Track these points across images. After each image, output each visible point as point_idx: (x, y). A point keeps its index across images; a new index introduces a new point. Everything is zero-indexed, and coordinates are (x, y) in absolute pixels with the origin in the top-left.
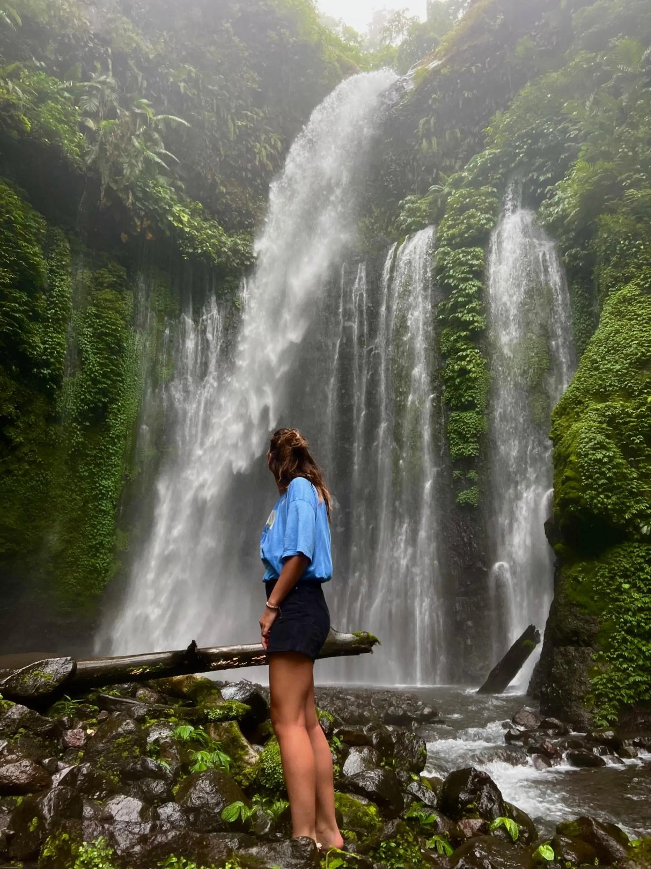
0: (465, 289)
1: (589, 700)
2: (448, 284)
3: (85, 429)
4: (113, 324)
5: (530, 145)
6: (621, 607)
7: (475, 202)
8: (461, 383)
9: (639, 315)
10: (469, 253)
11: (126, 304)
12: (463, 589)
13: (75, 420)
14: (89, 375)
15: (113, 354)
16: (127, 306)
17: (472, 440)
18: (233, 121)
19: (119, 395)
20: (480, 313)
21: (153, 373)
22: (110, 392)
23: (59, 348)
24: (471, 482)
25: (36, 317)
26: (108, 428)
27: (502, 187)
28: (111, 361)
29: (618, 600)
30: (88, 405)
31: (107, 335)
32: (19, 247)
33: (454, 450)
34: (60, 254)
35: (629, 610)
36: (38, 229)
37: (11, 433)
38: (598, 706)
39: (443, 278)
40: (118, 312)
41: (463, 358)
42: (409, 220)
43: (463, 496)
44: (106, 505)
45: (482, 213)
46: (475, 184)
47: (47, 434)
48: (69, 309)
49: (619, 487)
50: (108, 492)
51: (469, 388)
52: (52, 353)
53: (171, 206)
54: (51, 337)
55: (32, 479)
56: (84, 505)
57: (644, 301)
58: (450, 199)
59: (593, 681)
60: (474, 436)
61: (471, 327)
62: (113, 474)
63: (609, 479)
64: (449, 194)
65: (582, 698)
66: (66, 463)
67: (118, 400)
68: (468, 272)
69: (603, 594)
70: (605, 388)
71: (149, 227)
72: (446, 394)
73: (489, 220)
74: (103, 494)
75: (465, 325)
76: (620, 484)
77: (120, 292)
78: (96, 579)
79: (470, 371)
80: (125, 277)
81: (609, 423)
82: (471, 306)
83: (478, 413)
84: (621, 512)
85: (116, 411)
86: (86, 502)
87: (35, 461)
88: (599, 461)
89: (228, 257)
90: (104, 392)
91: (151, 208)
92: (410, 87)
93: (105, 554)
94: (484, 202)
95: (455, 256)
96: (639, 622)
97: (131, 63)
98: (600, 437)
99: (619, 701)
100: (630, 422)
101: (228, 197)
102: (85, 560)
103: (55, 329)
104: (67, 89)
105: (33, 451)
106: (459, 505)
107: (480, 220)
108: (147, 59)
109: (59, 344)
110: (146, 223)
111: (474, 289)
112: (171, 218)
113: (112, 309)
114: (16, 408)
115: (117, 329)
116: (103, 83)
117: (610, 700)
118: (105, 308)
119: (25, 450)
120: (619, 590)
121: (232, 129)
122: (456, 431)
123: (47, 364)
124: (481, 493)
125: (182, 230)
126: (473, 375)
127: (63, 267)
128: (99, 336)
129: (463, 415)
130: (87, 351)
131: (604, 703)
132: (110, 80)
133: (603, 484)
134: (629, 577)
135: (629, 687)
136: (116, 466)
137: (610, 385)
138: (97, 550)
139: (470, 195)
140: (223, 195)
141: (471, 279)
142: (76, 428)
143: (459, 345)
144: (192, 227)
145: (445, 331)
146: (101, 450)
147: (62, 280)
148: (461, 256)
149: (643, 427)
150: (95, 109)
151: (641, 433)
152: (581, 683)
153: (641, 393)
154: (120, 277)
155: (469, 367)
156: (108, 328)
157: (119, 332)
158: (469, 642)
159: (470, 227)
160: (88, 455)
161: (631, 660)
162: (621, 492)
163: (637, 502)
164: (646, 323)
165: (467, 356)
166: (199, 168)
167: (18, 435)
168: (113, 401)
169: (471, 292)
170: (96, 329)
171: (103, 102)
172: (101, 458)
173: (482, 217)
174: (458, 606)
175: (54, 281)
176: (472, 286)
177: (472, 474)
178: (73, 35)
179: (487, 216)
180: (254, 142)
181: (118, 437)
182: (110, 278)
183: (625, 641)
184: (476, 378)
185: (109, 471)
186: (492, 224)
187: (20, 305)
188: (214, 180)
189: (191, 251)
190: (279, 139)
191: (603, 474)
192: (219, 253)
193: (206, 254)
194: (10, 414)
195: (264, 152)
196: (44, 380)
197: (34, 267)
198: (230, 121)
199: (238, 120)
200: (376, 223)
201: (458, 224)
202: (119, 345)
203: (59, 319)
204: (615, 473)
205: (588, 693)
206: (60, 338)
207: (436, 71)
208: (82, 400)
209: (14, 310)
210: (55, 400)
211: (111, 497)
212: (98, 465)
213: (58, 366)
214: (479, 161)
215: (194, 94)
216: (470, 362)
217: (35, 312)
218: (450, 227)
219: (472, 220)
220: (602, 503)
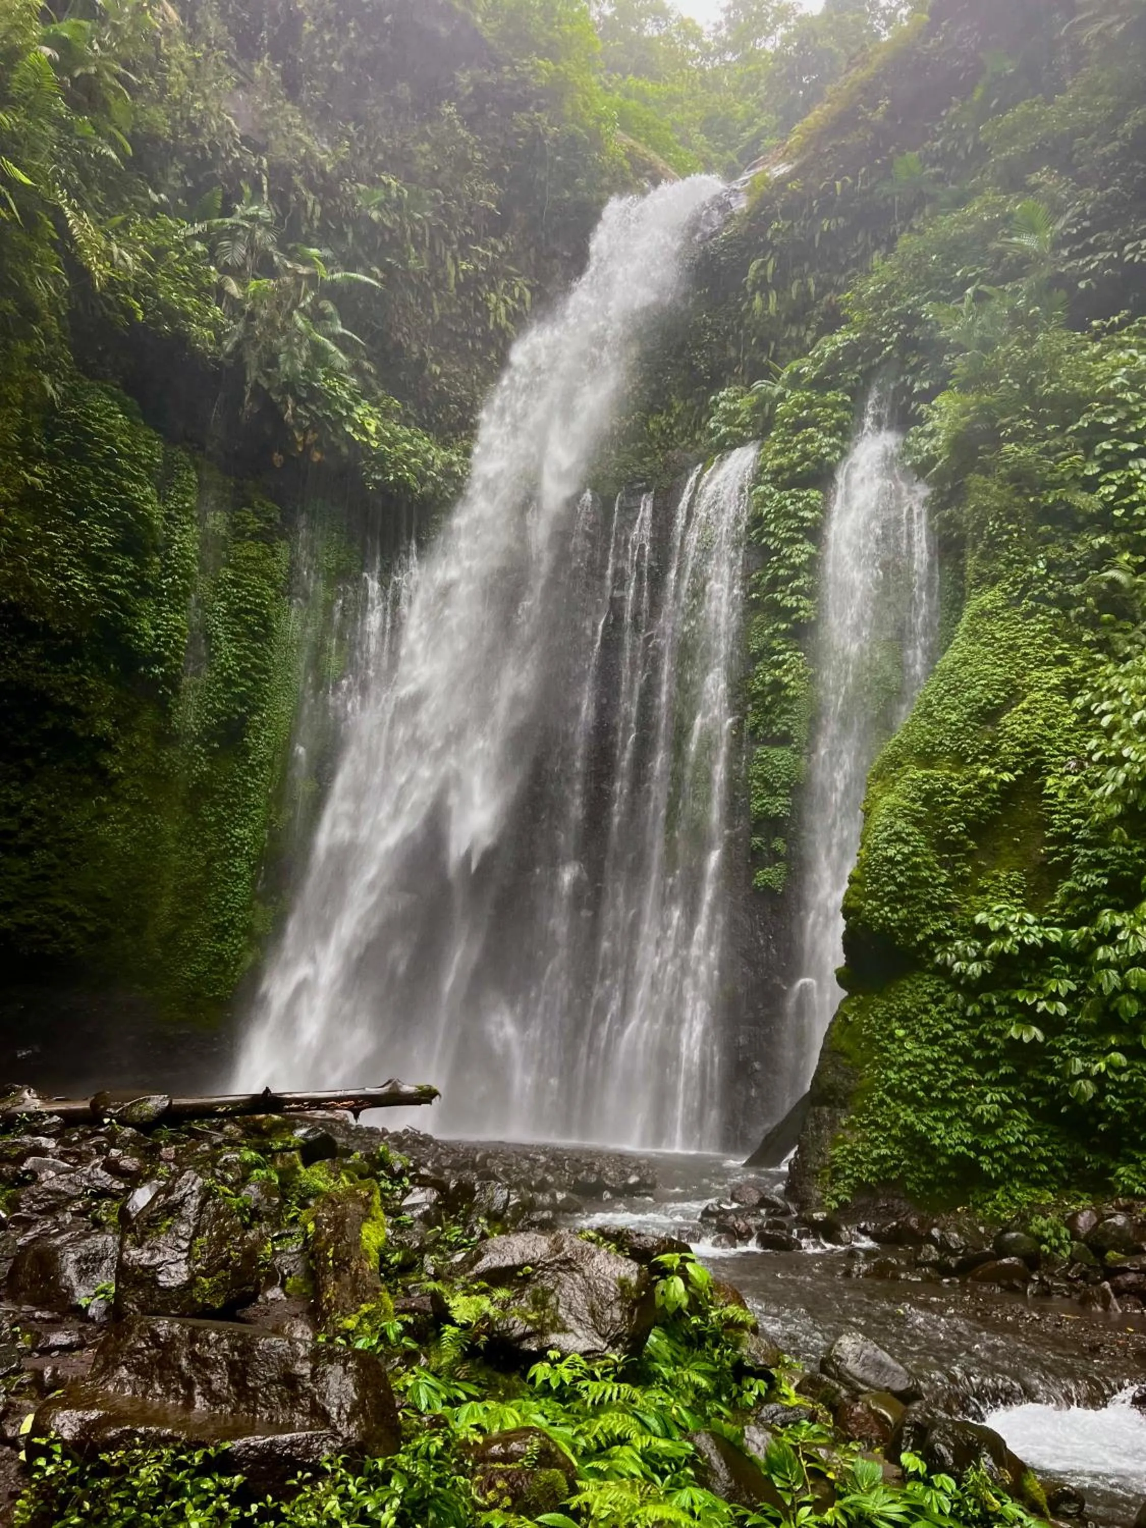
0: (790, 556)
1: (823, 1175)
2: (766, 545)
3: (213, 752)
4: (258, 595)
5: (904, 332)
6: (887, 1059)
7: (817, 415)
8: (773, 703)
9: (998, 640)
10: (800, 499)
11: (278, 562)
12: (751, 1015)
13: (198, 740)
14: (220, 674)
15: (255, 640)
16: (279, 566)
17: (781, 791)
18: (455, 259)
19: (264, 701)
20: (809, 595)
21: (316, 664)
22: (250, 697)
23: (177, 636)
24: (776, 856)
25: (146, 590)
26: (246, 752)
27: (858, 393)
28: (254, 652)
29: (886, 1050)
30: (217, 716)
31: (248, 612)
32: (123, 490)
33: (755, 806)
34: (182, 491)
35: (893, 1064)
36: (151, 458)
37: (108, 761)
38: (832, 1184)
39: (761, 535)
40: (266, 576)
41: (778, 665)
42: (724, 430)
43: (762, 876)
44: (240, 865)
45: (825, 435)
46: (820, 384)
47: (157, 760)
48: (193, 575)
49: (911, 897)
50: (243, 845)
51: (784, 711)
52: (166, 643)
53: (350, 409)
54: (167, 620)
55: (134, 826)
56: (208, 865)
57: (1009, 618)
58: (780, 408)
59: (833, 1153)
60: (785, 785)
61: (794, 617)
62: (252, 820)
63: (901, 886)
64: (782, 397)
65: (816, 1173)
66: (184, 802)
67: (262, 709)
68: (797, 530)
69: (871, 1040)
70: (933, 748)
71: (318, 444)
72: (751, 718)
73: (834, 447)
74: (236, 849)
75: (786, 613)
76: (914, 892)
77: (269, 543)
78: (223, 973)
79: (787, 686)
80: (278, 521)
81: (926, 802)
82: (796, 583)
83: (794, 751)
84: (911, 931)
85: (258, 725)
86: (211, 859)
87: (139, 801)
88: (890, 860)
89: (437, 485)
90: (242, 699)
91: (320, 414)
92: (741, 204)
93: (237, 936)
94: (830, 416)
95: (779, 502)
96: (902, 1080)
97: (297, 179)
98: (900, 824)
99: (858, 1179)
100: (952, 802)
101: (443, 380)
102: (209, 945)
103: (171, 606)
104: (197, 237)
105: (138, 786)
106: (756, 889)
107: (820, 447)
108: (323, 173)
109: (177, 629)
110: (312, 437)
111: (804, 557)
112: (349, 429)
113: (256, 571)
114: (115, 725)
115: (262, 604)
116: (252, 218)
117: (848, 1177)
118: (245, 571)
119: (127, 783)
120: (891, 1037)
121: (453, 273)
122: (760, 776)
123: (160, 659)
124: (789, 873)
125: (367, 444)
126: (791, 693)
127: (186, 511)
128: (237, 614)
129: (773, 751)
130: (217, 637)
131: (839, 1180)
132: (264, 213)
133: (890, 892)
134: (909, 1019)
135: (875, 1162)
136: (256, 807)
137: (941, 744)
138: (226, 930)
139: (810, 405)
140: (435, 377)
141: (801, 542)
142: (199, 751)
143: (774, 643)
144: (382, 439)
145: (757, 619)
146: (236, 784)
147: (185, 531)
148: (788, 502)
149: (966, 811)
150: (239, 261)
151: (964, 819)
152: (821, 1154)
153: (976, 760)
154: (269, 520)
155: (786, 680)
156: (249, 602)
157: (265, 607)
158: (753, 1093)
159: (805, 456)
160: (217, 791)
161: (884, 1128)
162: (914, 905)
163: (936, 919)
164: (1004, 653)
165: (784, 662)
166: (399, 335)
167: (116, 764)
168: (254, 710)
169: (798, 561)
170: (232, 603)
171: (252, 248)
172: (235, 795)
173: (824, 442)
174: (742, 1040)
175: (173, 532)
176: (800, 553)
177: (779, 844)
178: (209, 144)
179: (833, 440)
180: (490, 291)
181: (260, 764)
182: (256, 524)
183: (882, 1102)
184: (795, 697)
185: (246, 814)
186: (838, 454)
187: (123, 577)
188: (423, 354)
189: (378, 478)
190: (528, 287)
191: (893, 877)
192: (422, 479)
193: (401, 483)
194: (106, 734)
195: (502, 310)
196: (155, 683)
197: (144, 520)
198: (449, 261)
199: (463, 259)
200: (676, 423)
201: (789, 450)
202: (264, 626)
203: (178, 592)
204: (909, 878)
205: (825, 1166)
206: (179, 620)
207: (781, 183)
208: (209, 711)
209: (113, 585)
210: (171, 713)
211: (248, 853)
212: (229, 806)
213: (175, 662)
214: (829, 350)
215: (395, 221)
216: (788, 671)
217: (145, 585)
218: (778, 453)
219: (809, 446)
220: (886, 919)
